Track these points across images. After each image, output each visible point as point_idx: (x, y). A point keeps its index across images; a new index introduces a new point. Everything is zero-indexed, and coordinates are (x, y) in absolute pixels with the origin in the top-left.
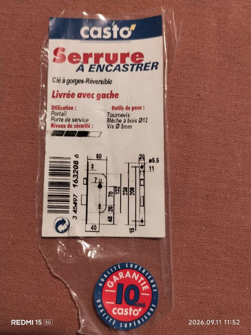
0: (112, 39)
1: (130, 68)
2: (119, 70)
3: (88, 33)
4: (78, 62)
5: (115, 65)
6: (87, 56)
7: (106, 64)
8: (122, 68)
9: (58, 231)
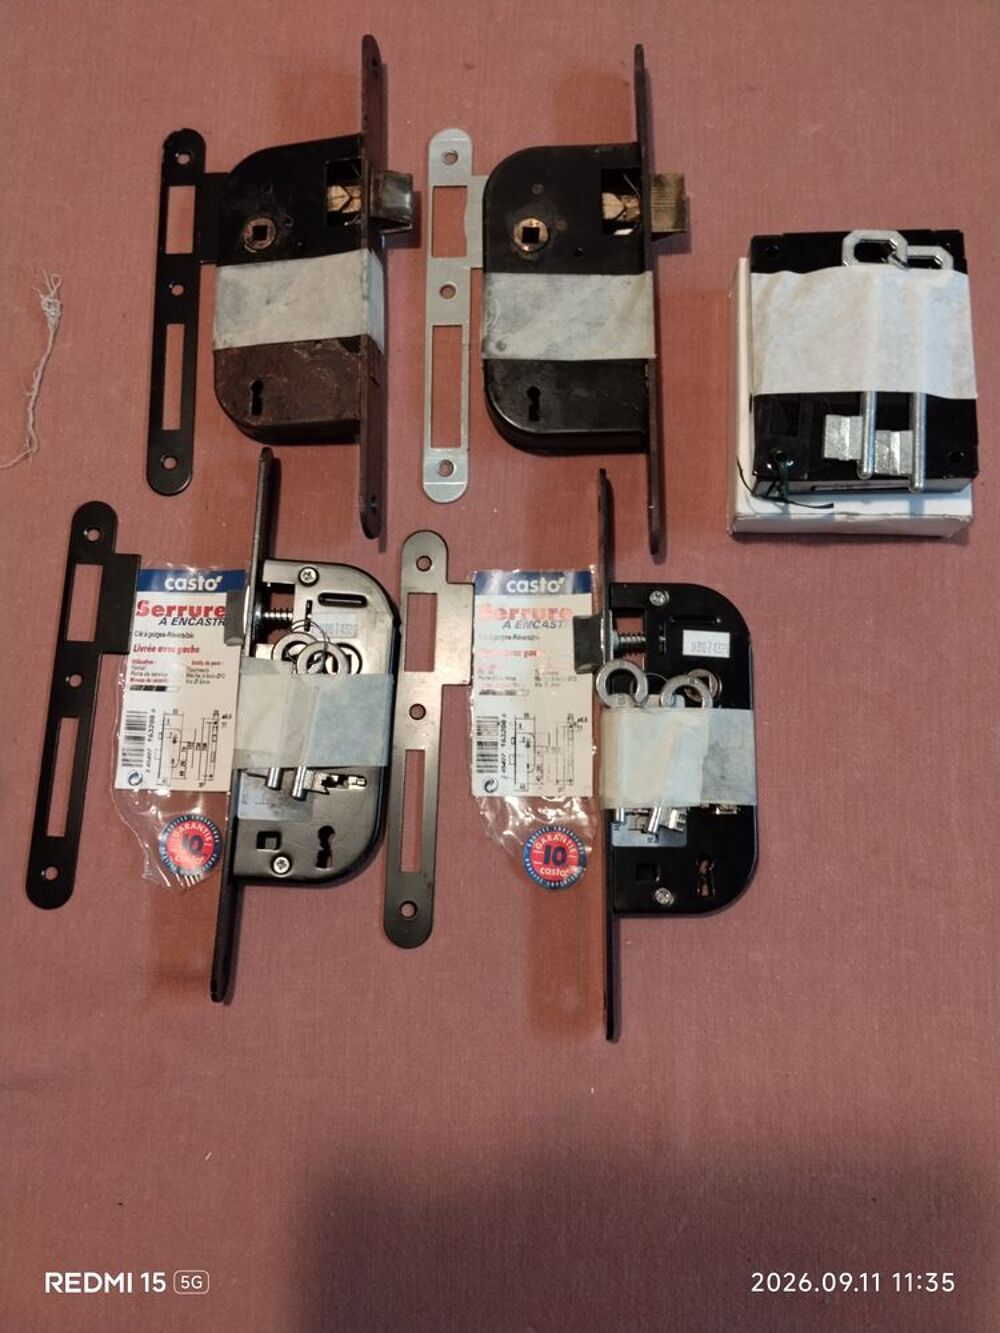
0: (197, 591)
1: (212, 621)
2: (202, 624)
3: (173, 584)
4: (162, 615)
5: (198, 619)
6: (171, 609)
7: (190, 617)
8: (205, 621)
9: (131, 784)
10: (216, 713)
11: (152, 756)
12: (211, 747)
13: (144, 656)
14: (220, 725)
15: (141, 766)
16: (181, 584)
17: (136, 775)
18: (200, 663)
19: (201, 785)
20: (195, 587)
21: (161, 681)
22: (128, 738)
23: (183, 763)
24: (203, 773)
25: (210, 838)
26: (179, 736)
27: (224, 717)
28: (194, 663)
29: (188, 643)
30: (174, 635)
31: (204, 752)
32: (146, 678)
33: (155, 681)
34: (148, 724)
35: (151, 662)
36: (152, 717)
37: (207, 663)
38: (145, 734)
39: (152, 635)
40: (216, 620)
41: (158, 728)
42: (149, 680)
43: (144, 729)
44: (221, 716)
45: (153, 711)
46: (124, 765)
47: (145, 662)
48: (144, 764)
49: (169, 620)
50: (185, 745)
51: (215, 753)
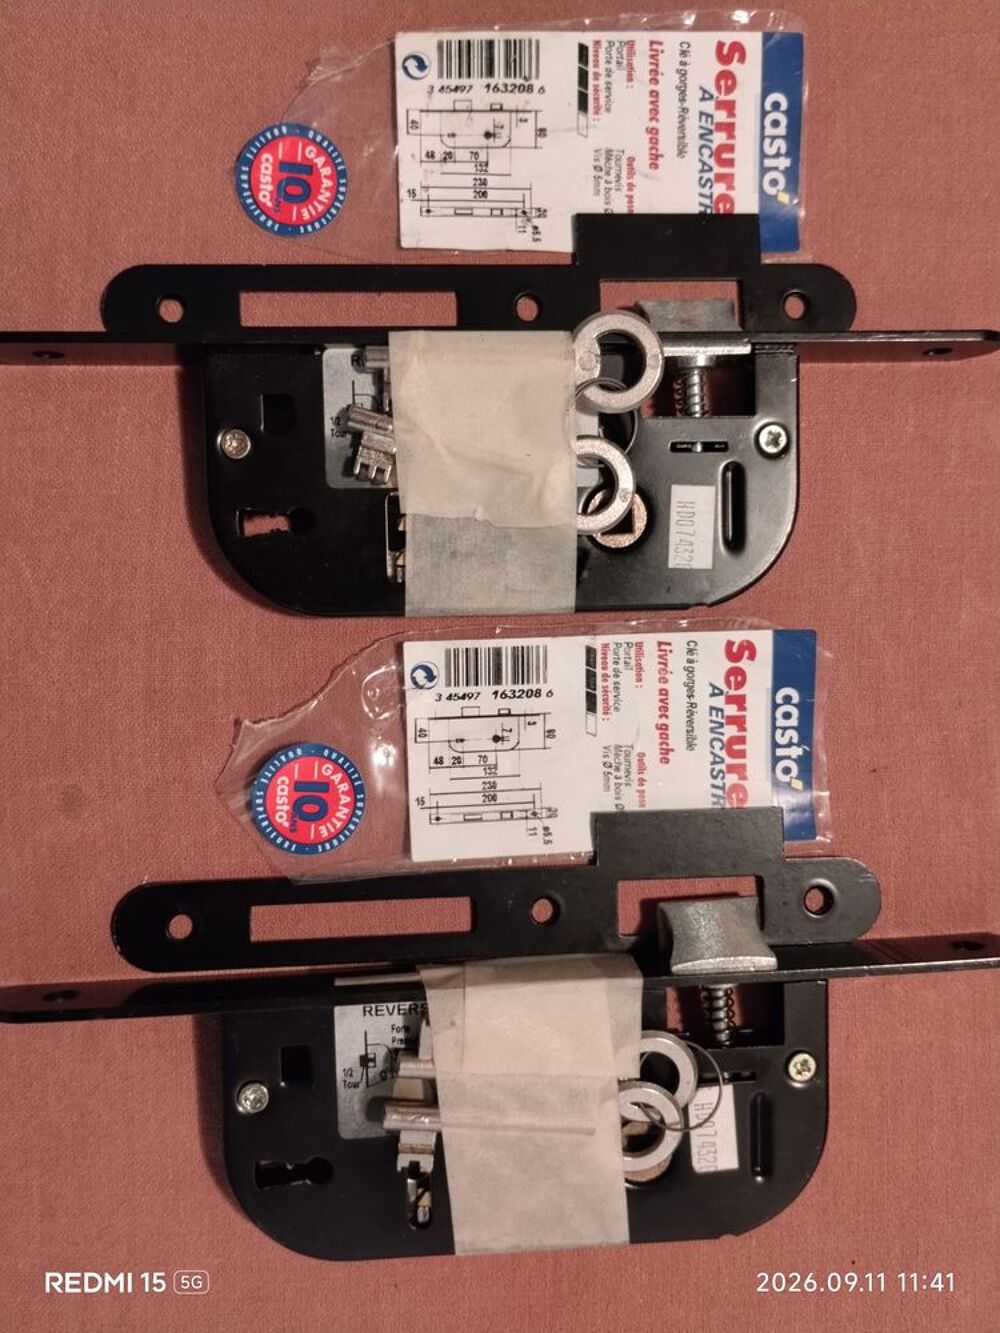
10: (552, 813)
11: (466, 702)
12: (490, 812)
13: (650, 662)
14: (533, 823)
15: (448, 684)
16: (787, 716)
17: (431, 677)
18: (642, 769)
19: (421, 801)
20: (781, 740)
21: (606, 701)
22: (498, 652)
23: (457, 761)
24: (443, 801)
25: (324, 833)
26: (507, 745)
27: (546, 829)
28: (641, 756)
29: (677, 739)
30: (691, 714)
31: (479, 799)
32: (610, 672)
33: (605, 691)
34: (526, 687)
35: (639, 680)
36: (538, 693)
37: (642, 782)
38: (507, 686)
39: (690, 671)
40: (723, 788)
41: (517, 705)
42: (605, 677)
43: (515, 682)
44: (548, 823)
45: (550, 693)
46: (448, 652)
47: (639, 668)
48: (453, 690)
49: (719, 702)
50: (491, 761)
51: (481, 820)
